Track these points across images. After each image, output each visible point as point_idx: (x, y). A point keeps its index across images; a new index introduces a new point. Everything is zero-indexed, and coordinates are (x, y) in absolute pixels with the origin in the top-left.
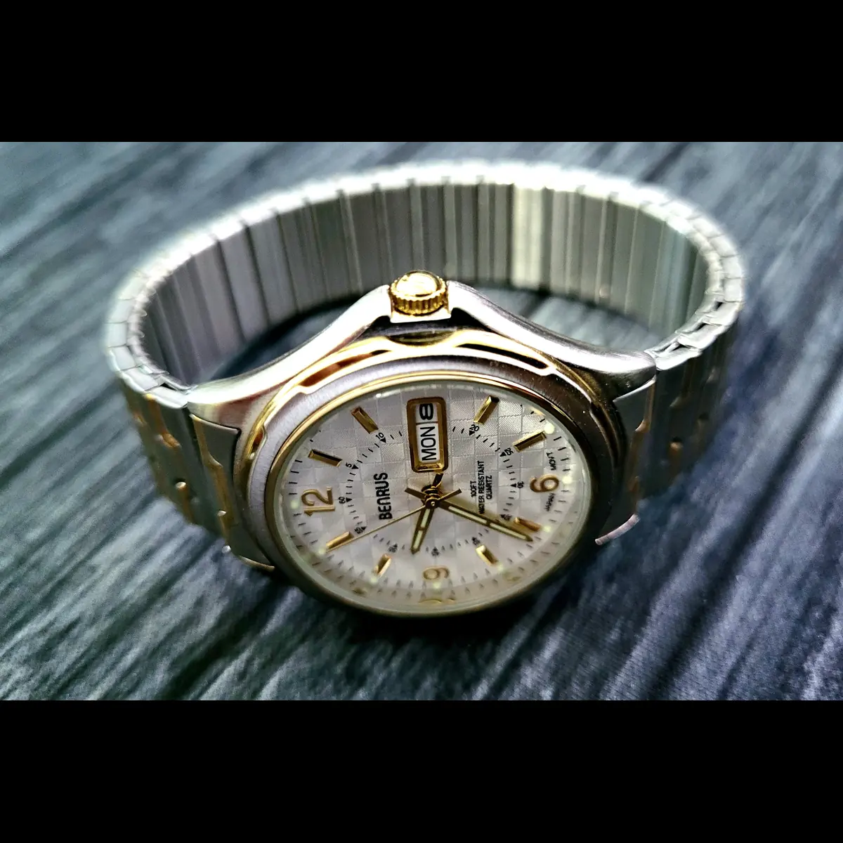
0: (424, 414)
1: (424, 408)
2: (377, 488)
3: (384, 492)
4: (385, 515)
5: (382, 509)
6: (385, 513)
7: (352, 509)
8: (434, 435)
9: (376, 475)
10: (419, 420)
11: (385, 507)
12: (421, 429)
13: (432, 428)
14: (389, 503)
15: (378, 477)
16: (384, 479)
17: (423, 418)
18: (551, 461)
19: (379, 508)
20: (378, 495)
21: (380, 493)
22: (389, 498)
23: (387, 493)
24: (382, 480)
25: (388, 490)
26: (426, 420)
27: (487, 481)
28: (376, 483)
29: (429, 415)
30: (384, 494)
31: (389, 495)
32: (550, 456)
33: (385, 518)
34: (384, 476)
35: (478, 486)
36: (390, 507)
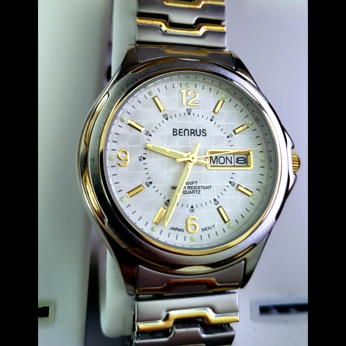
0: (239, 159)
1: (243, 159)
2: (196, 130)
3: (193, 133)
4: (176, 132)
5: (181, 131)
6: (178, 132)
7: (182, 114)
8: (227, 164)
9: (206, 131)
10: (236, 156)
11: (182, 132)
12: (231, 157)
13: (231, 163)
14: (185, 135)
15: (204, 131)
16: (203, 135)
17: (237, 159)
18: (209, 228)
19: (182, 129)
20: (191, 130)
21: (192, 131)
22: (188, 135)
23: (193, 135)
24: (202, 133)
25: (194, 135)
26: (236, 160)
27: (196, 191)
28: (200, 130)
29: (239, 162)
30: (191, 133)
31: (191, 135)
32: (212, 227)
33: (174, 132)
34: (204, 134)
35: (193, 186)
36: (182, 135)
